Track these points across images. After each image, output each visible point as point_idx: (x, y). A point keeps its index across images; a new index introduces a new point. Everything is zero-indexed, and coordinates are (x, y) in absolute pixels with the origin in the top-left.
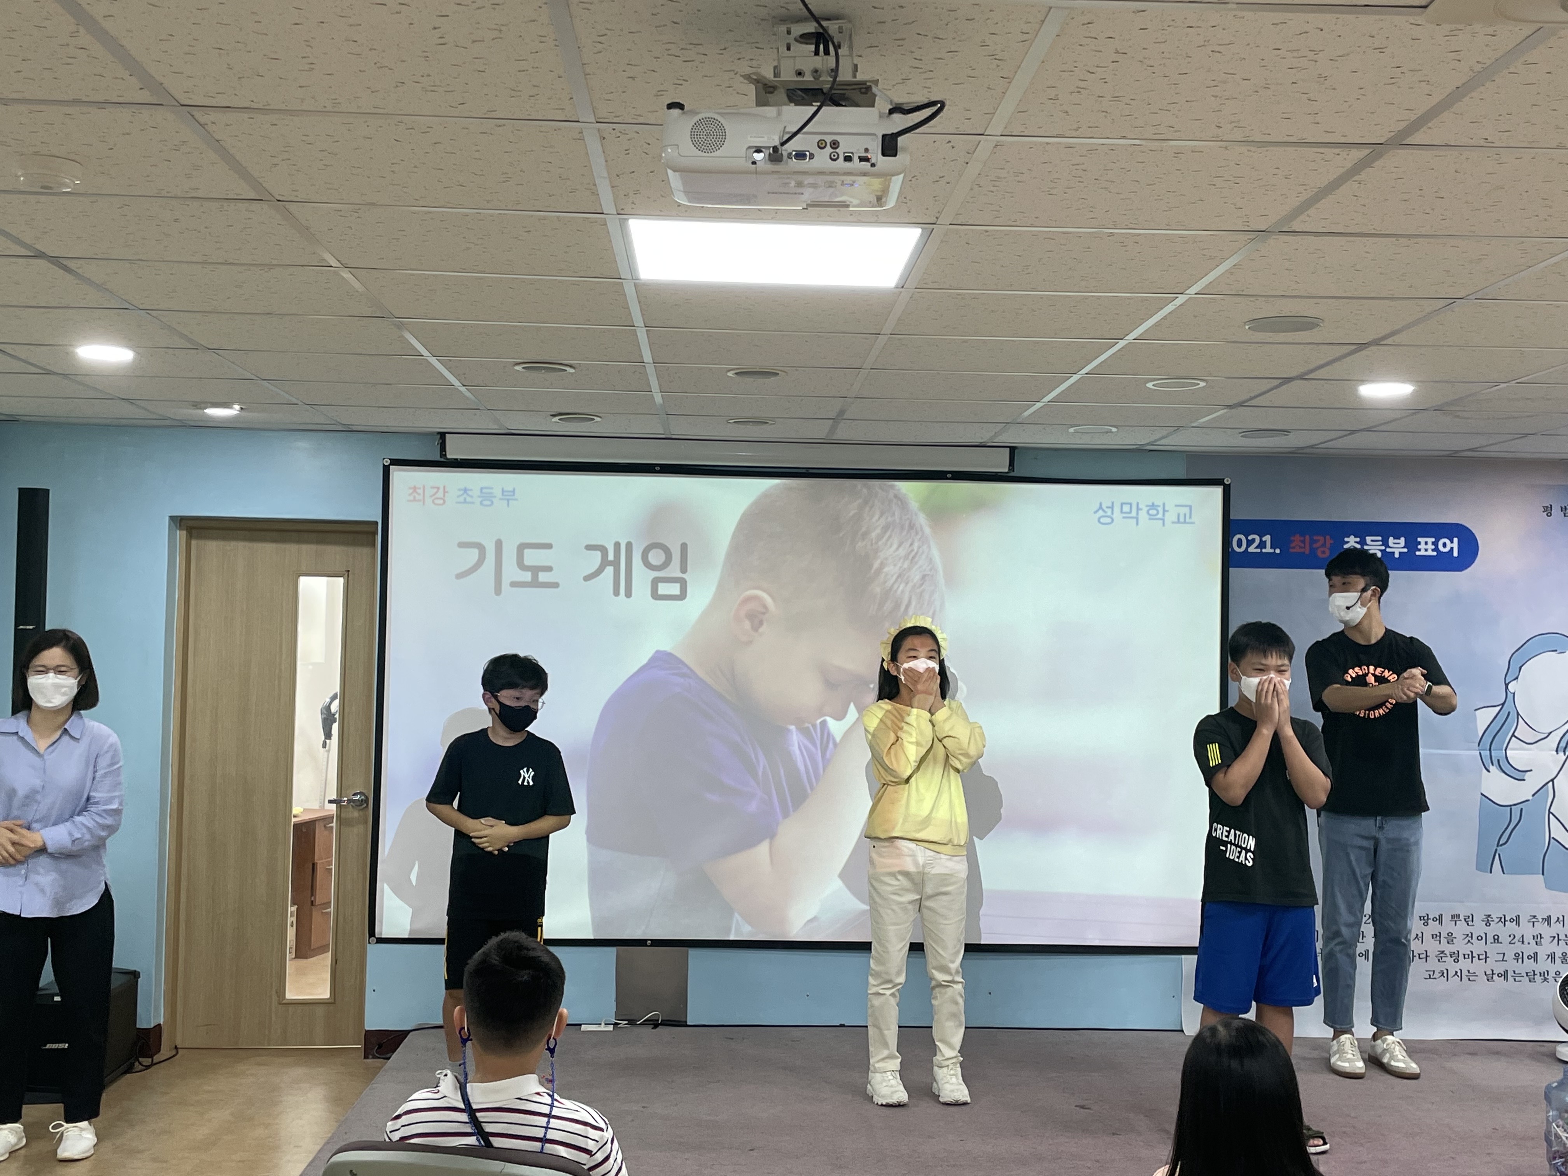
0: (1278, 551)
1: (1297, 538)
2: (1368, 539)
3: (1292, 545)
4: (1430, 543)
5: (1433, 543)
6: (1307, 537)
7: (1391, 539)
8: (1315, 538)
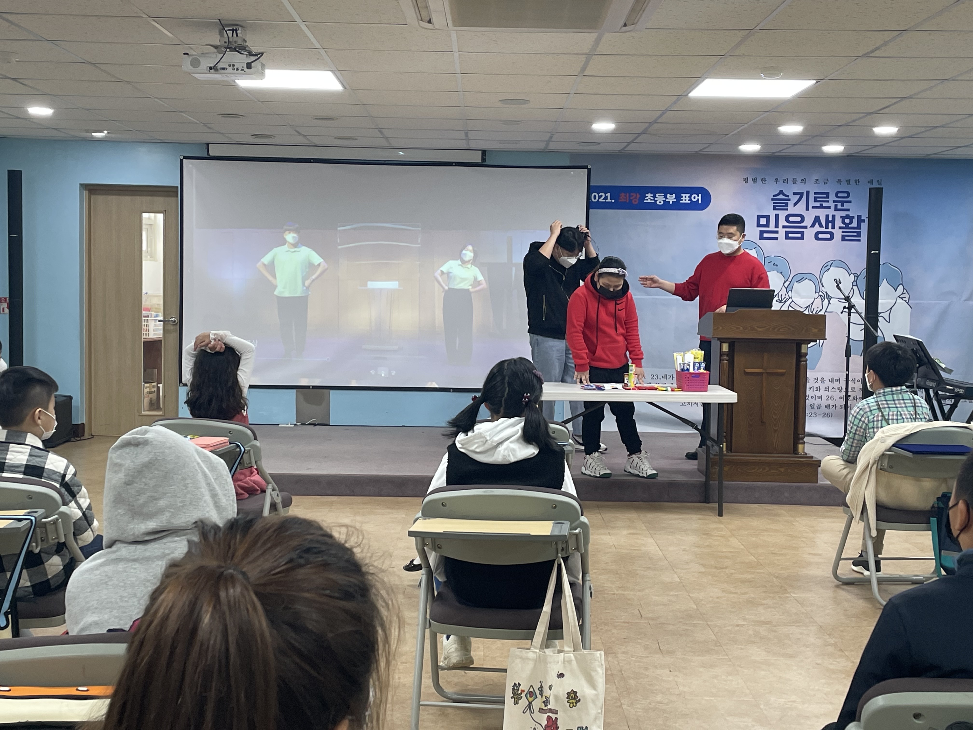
0: (613, 201)
1: (623, 195)
2: (657, 195)
3: (621, 198)
4: (687, 197)
5: (689, 197)
6: (628, 194)
7: (668, 195)
8: (632, 194)
